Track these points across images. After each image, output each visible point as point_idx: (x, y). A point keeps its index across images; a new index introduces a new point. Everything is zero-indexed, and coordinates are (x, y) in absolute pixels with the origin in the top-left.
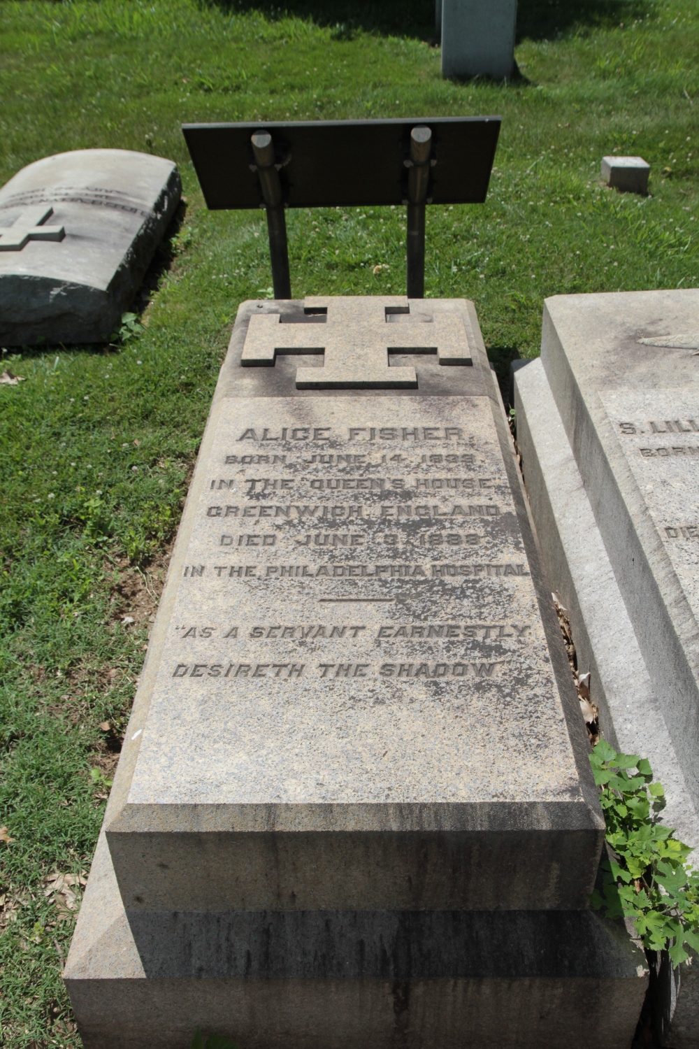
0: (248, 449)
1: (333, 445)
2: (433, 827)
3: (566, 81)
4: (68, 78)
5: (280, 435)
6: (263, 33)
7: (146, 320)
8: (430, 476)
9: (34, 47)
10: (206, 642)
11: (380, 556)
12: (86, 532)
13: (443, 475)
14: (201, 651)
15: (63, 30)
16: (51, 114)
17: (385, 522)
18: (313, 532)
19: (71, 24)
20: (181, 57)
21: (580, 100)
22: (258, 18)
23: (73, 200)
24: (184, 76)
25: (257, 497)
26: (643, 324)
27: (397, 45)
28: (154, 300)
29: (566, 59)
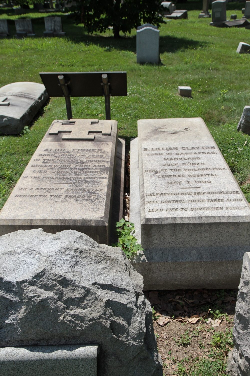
0: (46, 153)
1: (68, 152)
2: (68, 225)
3: (175, 65)
4: (21, 62)
5: (55, 150)
6: (83, 49)
7: (32, 129)
8: (90, 159)
9: (11, 53)
10: (24, 191)
11: (72, 175)
12: (6, 180)
13: (94, 159)
14: (23, 192)
15: (21, 48)
16: (14, 72)
17: (76, 168)
18: (57, 170)
19: (24, 46)
20: (56, 56)
21: (178, 70)
22: (83, 44)
23: (14, 95)
24: (57, 62)
25: (45, 163)
26: (160, 126)
27: (125, 53)
28: (36, 123)
29: (176, 58)
